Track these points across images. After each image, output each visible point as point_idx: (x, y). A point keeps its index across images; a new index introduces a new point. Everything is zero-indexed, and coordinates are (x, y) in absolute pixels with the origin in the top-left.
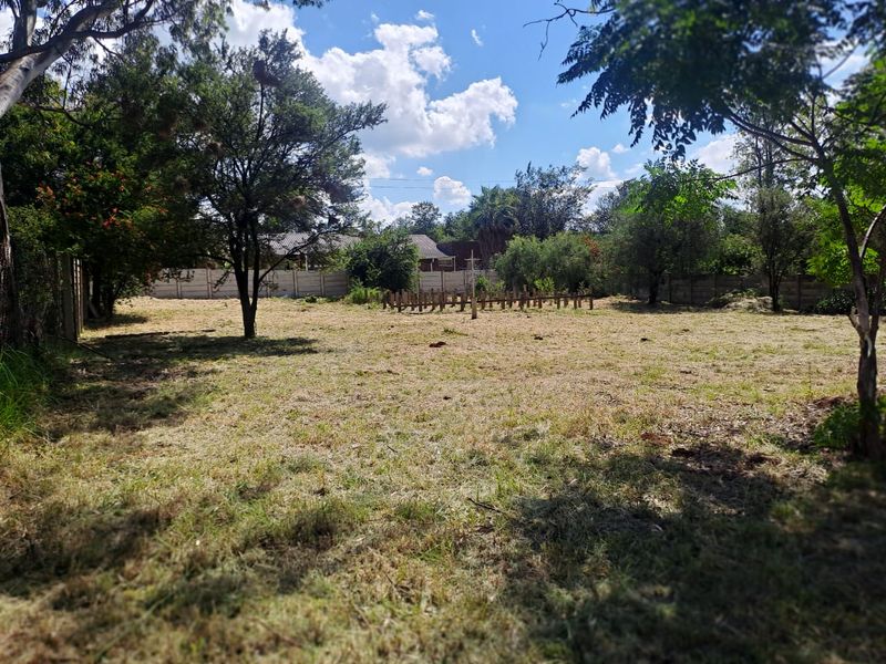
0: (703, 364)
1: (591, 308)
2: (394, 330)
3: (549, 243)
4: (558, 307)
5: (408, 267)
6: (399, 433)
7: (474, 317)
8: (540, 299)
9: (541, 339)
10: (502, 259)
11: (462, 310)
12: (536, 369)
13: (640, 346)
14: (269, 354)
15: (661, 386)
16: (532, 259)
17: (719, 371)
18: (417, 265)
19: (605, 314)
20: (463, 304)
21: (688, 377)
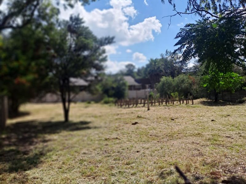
0: (235, 133)
1: (193, 104)
2: (119, 117)
3: (176, 79)
4: (180, 104)
5: (124, 90)
6: (120, 172)
7: (149, 109)
8: (173, 101)
9: (174, 120)
10: (159, 85)
11: (144, 106)
12: (171, 137)
13: (211, 123)
14: (73, 130)
15: (219, 145)
16: (170, 85)
17: (241, 136)
18: (127, 88)
19: (198, 107)
20: (144, 103)
21: (229, 139)
